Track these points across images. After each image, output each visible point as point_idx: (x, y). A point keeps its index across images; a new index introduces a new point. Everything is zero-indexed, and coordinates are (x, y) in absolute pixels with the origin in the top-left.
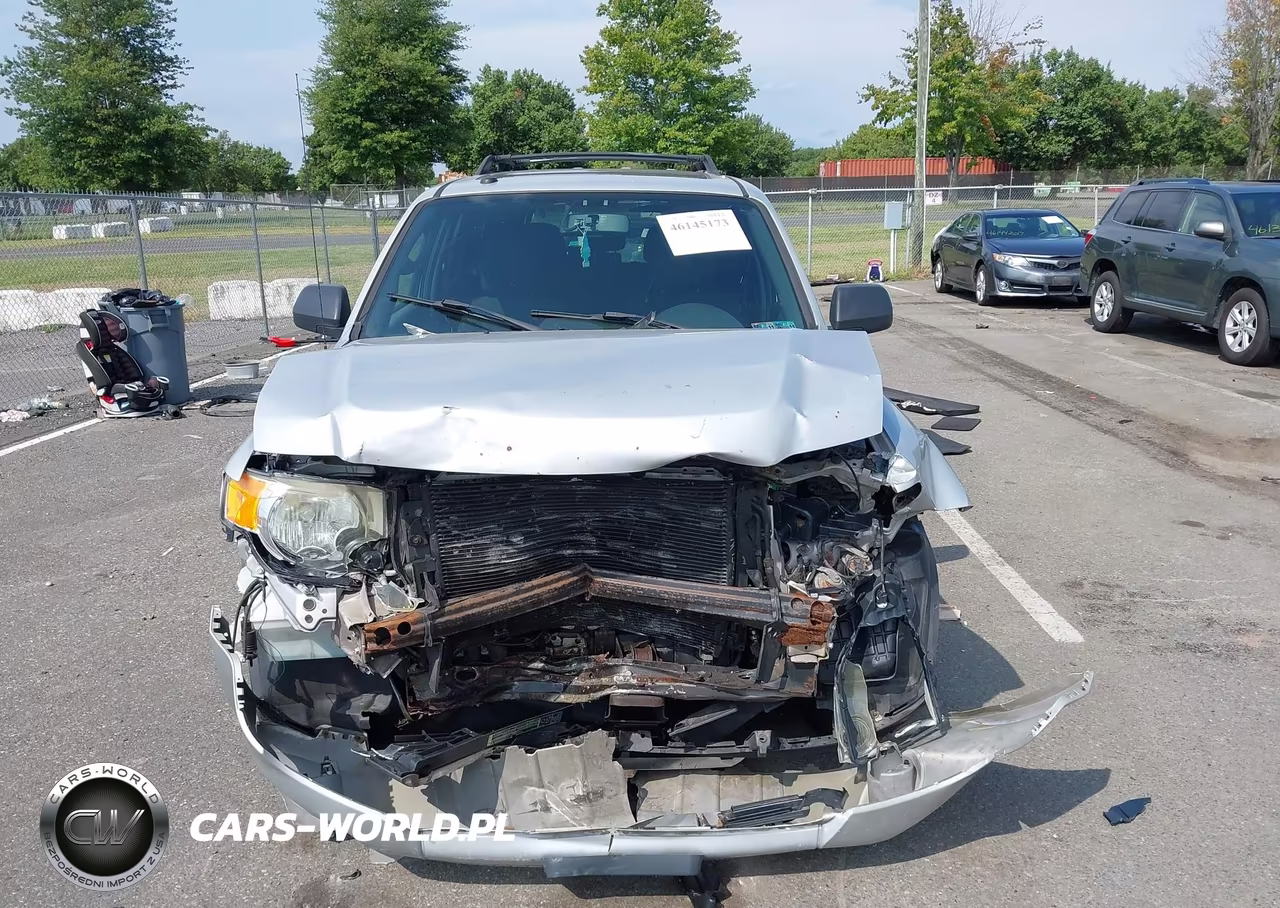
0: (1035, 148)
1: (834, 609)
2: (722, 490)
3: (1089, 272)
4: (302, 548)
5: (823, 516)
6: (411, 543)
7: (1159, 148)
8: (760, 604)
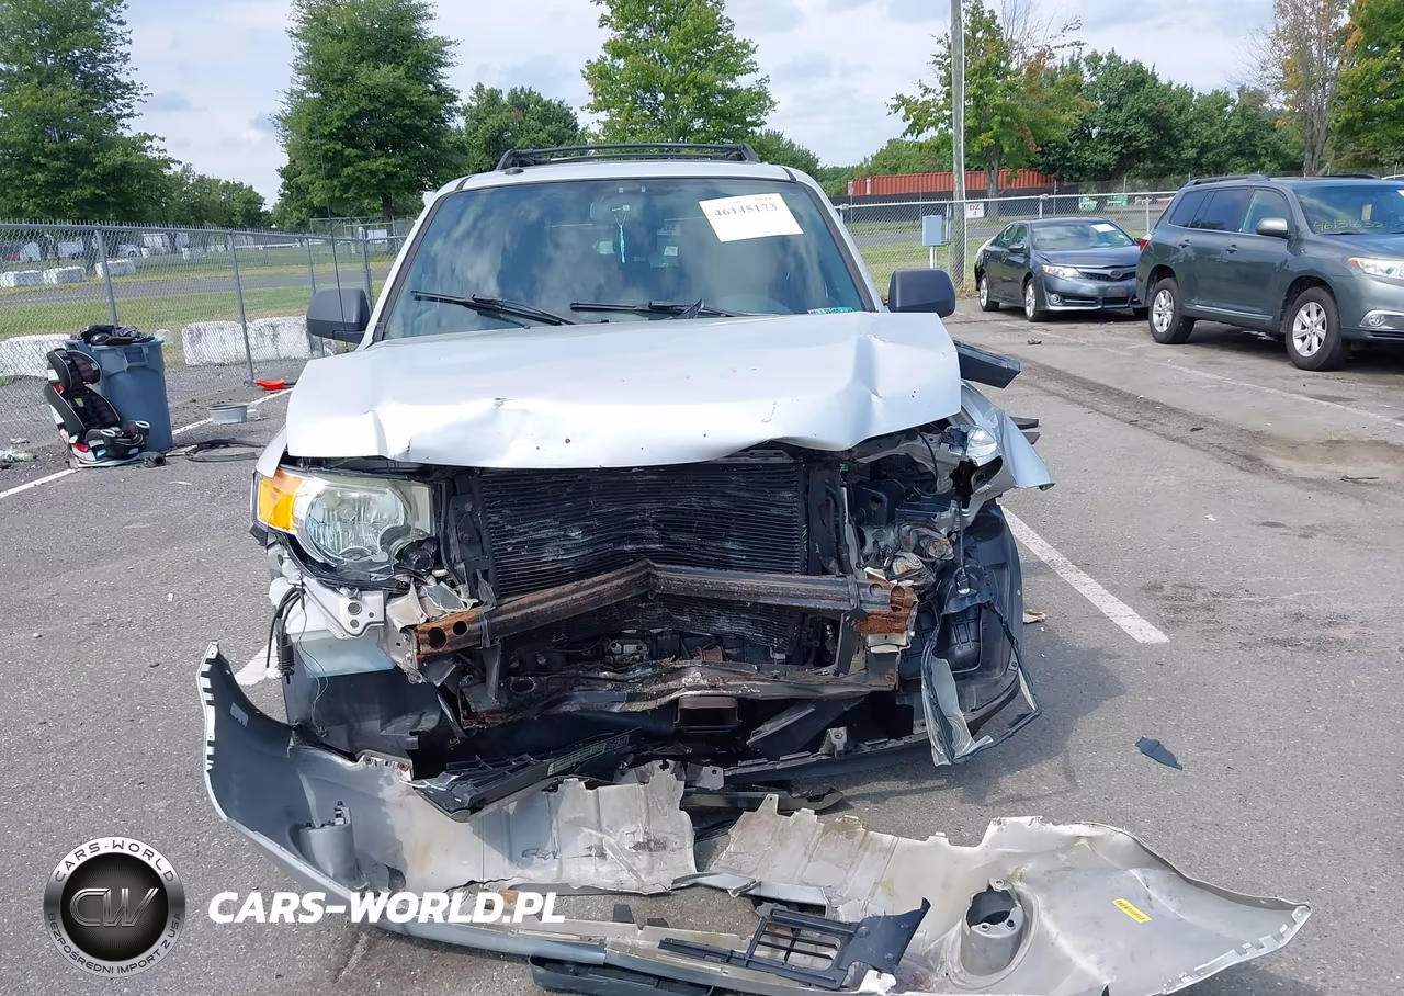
0: (1079, 158)
1: (915, 595)
2: (793, 472)
3: (1146, 280)
4: (342, 551)
5: (898, 499)
6: (460, 541)
7: (1210, 155)
8: (837, 592)
